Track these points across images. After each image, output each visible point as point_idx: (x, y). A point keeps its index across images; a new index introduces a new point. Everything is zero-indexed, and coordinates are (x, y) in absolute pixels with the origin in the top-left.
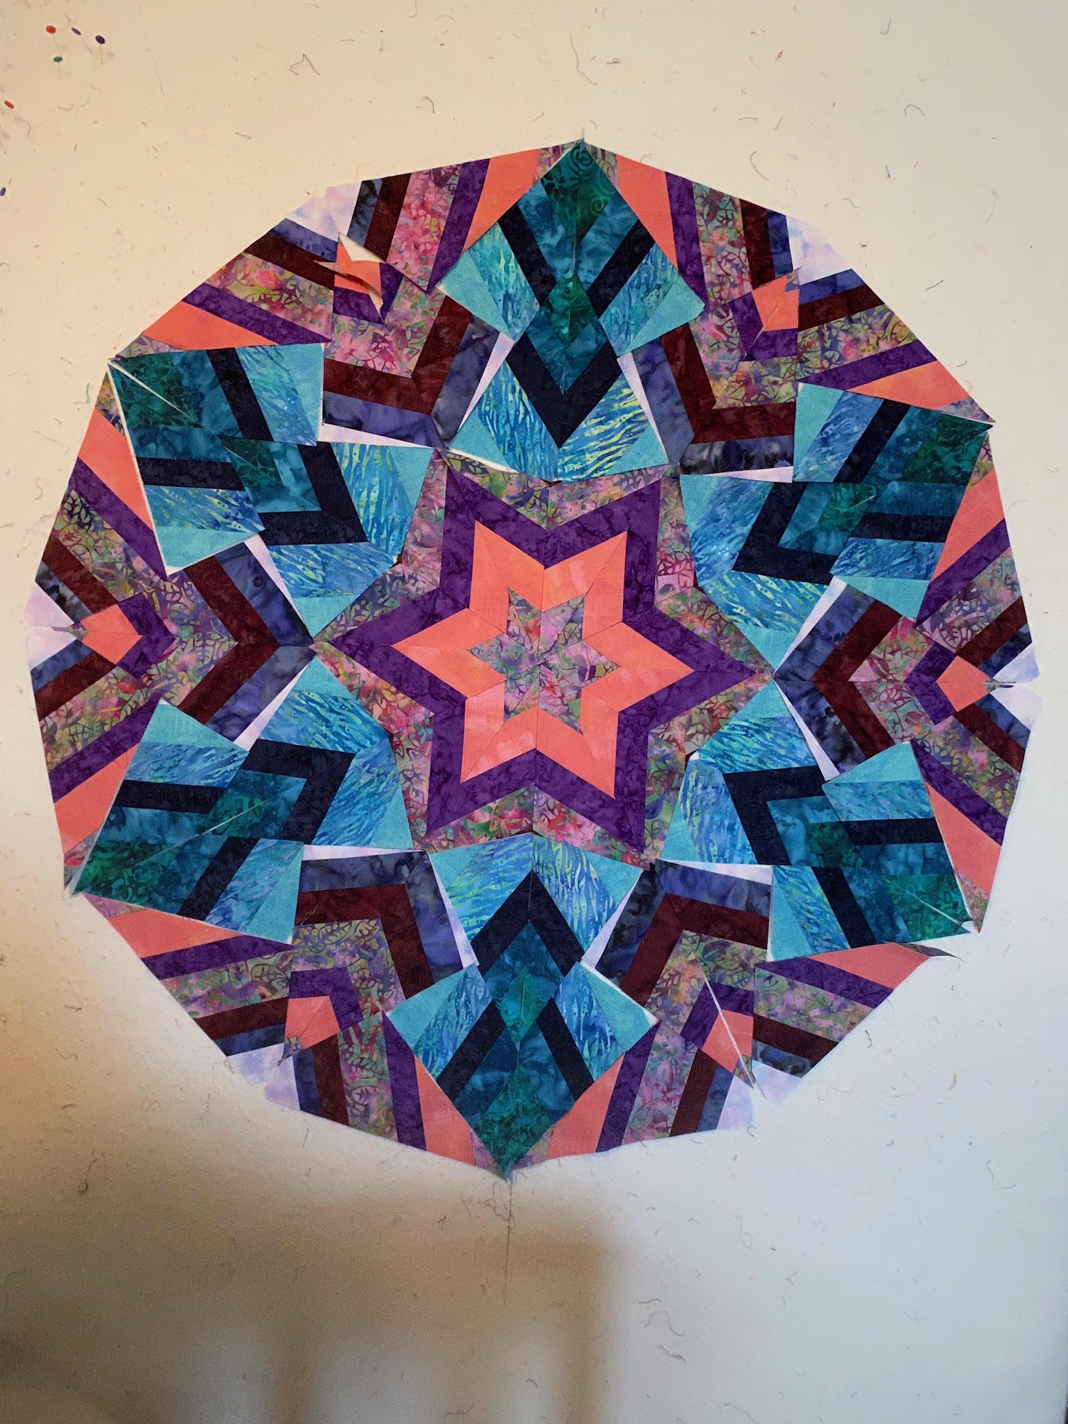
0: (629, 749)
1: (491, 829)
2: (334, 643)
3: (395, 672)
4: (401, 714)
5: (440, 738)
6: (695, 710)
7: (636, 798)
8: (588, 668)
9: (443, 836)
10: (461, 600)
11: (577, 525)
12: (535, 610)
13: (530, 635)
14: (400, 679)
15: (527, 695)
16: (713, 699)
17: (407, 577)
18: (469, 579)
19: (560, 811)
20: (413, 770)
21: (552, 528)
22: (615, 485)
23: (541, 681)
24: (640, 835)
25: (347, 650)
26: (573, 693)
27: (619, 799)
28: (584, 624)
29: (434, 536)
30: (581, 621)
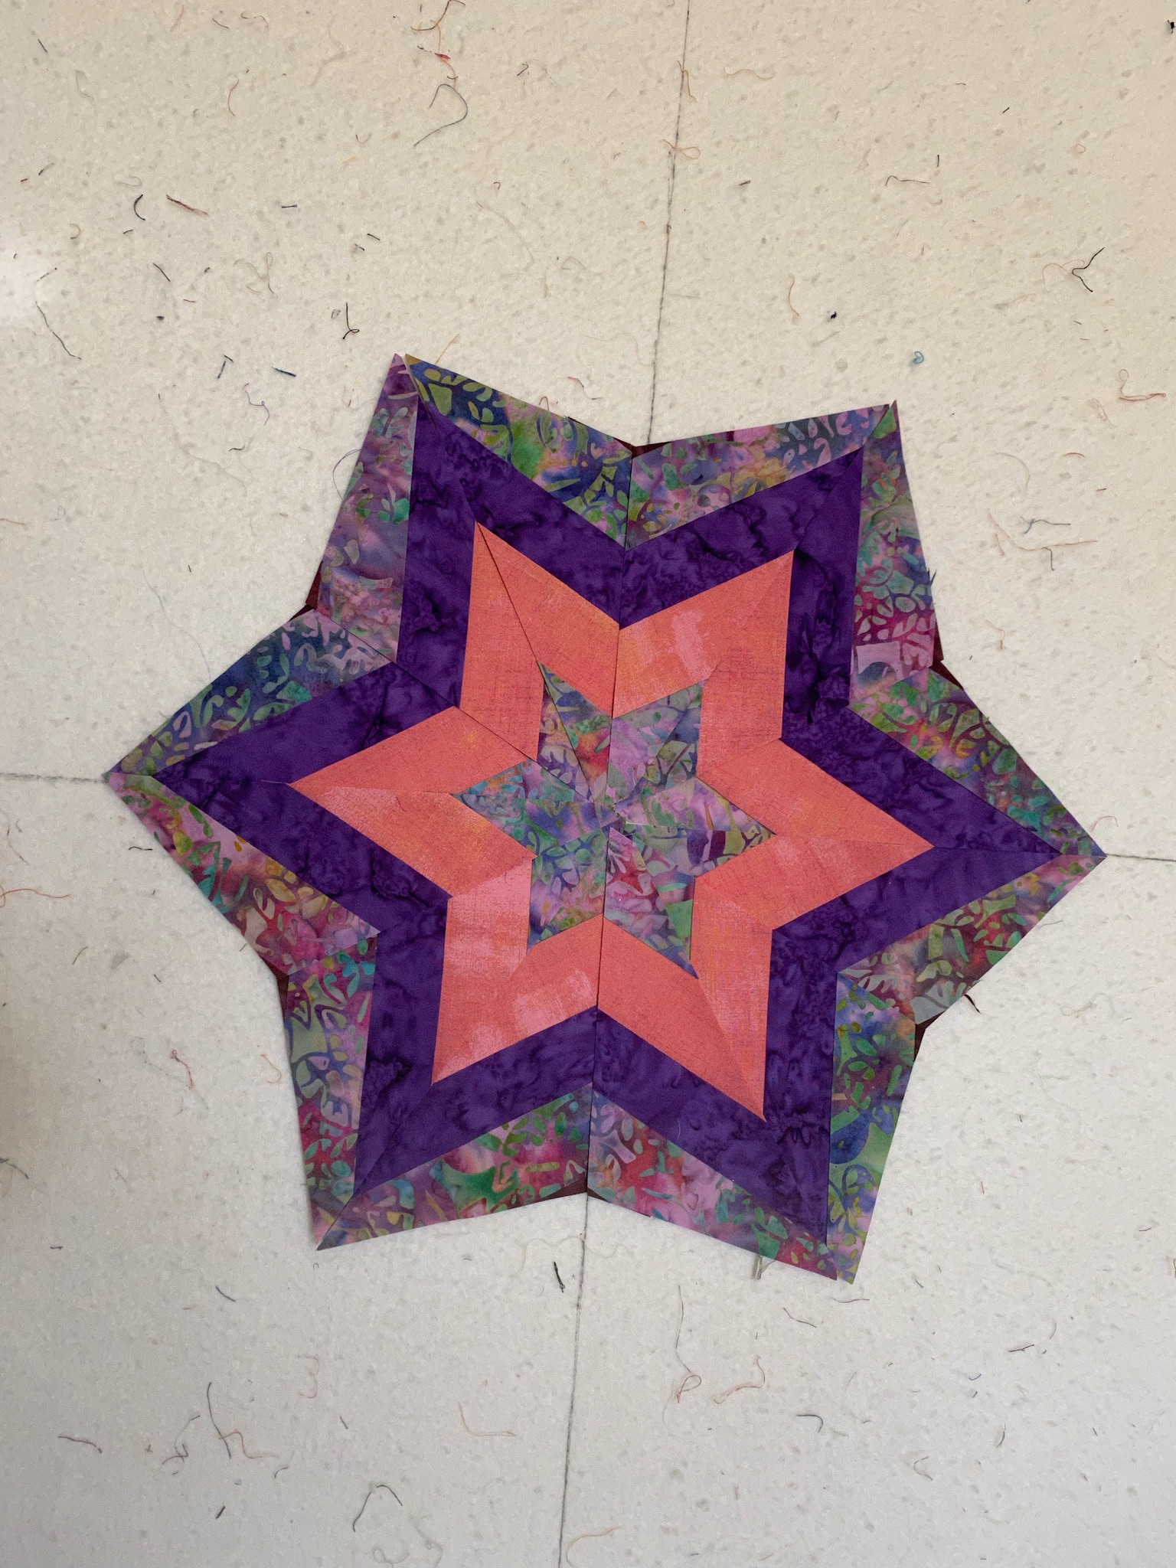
0: (796, 1011)
1: (497, 1187)
2: (165, 777)
3: (294, 842)
4: (307, 930)
5: (389, 983)
6: (934, 929)
7: (810, 1118)
8: (710, 836)
9: (391, 1201)
10: (443, 688)
11: (689, 536)
12: (597, 715)
13: (587, 767)
14: (307, 855)
15: (577, 893)
16: (974, 906)
17: (326, 637)
18: (460, 644)
19: (645, 1145)
20: (329, 1053)
21: (637, 542)
22: (769, 455)
23: (609, 862)
24: (819, 1199)
25: (193, 793)
26: (677, 888)
27: (774, 1120)
28: (699, 743)
29: (388, 556)
30: (696, 738)
